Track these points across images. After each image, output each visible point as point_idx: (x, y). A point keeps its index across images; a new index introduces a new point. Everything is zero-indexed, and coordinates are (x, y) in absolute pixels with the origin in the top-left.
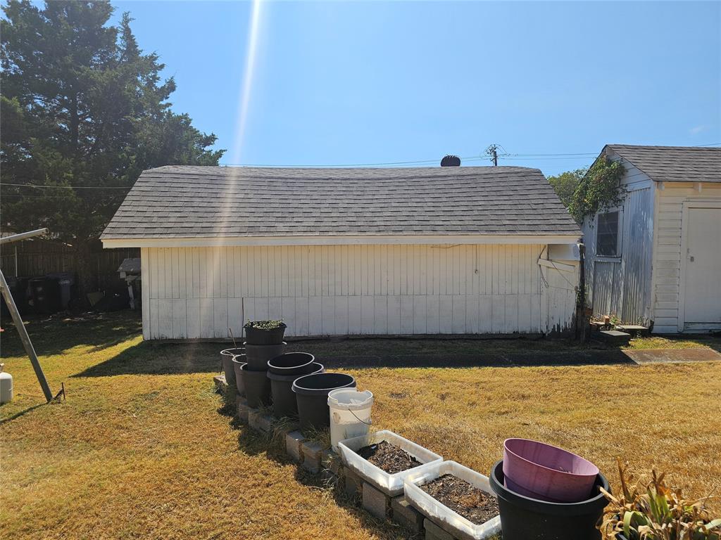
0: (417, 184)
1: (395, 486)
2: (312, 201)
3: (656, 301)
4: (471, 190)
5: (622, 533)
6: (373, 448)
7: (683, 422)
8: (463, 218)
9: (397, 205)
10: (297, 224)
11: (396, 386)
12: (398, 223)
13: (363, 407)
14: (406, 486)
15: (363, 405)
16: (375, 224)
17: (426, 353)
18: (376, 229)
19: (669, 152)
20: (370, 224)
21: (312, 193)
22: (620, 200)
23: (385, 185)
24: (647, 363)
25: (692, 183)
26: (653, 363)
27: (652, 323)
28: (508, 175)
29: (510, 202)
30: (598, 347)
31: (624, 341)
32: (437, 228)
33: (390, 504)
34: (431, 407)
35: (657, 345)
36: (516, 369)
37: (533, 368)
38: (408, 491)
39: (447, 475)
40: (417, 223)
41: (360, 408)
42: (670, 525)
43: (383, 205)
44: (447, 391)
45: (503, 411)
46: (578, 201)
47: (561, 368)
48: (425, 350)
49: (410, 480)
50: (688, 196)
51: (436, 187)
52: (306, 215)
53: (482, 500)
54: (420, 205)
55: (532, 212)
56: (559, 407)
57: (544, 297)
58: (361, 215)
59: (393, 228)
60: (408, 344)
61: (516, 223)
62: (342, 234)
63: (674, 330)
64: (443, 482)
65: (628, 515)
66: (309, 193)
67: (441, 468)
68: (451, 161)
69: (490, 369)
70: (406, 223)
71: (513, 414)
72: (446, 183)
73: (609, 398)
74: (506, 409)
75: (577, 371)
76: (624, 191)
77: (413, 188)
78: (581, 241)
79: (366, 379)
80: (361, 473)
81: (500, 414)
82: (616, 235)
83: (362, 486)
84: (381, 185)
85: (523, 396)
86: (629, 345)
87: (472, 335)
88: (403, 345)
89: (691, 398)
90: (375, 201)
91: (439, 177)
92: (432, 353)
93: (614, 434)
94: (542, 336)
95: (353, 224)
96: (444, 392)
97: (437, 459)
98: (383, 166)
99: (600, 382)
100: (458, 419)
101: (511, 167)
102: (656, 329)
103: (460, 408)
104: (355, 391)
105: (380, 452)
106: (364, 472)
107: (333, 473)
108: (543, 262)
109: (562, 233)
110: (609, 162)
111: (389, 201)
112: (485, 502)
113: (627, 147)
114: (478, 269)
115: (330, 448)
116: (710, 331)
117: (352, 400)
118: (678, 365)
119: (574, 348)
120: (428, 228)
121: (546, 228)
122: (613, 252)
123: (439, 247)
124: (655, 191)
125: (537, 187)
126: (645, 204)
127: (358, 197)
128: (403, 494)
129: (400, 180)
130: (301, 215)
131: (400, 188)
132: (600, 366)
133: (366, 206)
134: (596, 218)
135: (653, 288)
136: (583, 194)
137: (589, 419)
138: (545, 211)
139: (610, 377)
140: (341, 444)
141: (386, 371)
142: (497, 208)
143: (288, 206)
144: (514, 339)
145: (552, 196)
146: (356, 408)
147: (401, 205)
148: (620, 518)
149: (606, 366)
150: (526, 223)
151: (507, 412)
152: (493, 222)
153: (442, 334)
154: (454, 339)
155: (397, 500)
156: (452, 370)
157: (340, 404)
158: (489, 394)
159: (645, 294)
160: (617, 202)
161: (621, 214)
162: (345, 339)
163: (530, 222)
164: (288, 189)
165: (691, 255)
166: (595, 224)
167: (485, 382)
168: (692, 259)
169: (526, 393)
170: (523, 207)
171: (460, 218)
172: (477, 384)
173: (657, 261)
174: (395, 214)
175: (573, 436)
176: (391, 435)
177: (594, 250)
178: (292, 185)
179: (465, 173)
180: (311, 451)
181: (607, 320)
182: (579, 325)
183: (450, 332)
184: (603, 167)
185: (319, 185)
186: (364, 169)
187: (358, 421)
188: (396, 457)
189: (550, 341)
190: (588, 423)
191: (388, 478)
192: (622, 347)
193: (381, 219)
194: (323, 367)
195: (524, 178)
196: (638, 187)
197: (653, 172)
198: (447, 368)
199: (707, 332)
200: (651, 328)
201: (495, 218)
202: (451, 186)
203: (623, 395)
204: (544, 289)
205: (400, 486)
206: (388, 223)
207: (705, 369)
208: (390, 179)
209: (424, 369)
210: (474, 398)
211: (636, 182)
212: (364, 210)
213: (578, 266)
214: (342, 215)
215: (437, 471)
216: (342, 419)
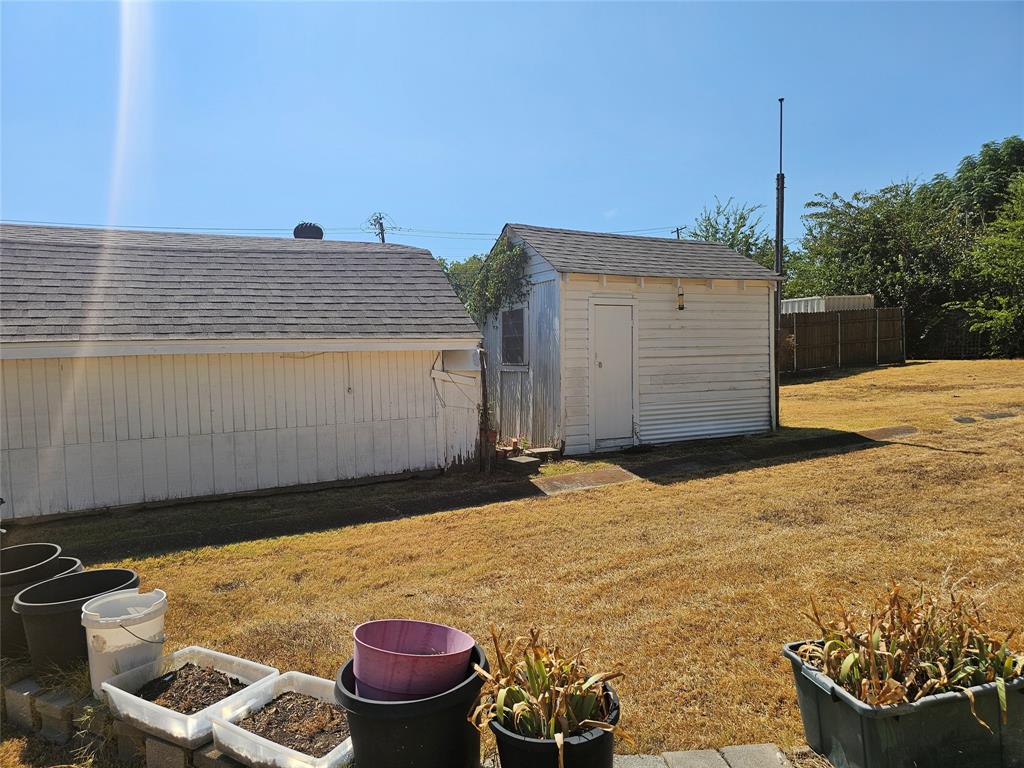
0: (254, 261)
1: (199, 732)
2: (64, 283)
3: (566, 416)
4: (338, 274)
5: (495, 719)
6: (167, 679)
7: (589, 559)
8: (327, 314)
9: (223, 292)
10: (33, 322)
11: (223, 572)
12: (225, 320)
13: (149, 617)
14: (216, 728)
15: (145, 615)
16: (185, 321)
17: (277, 516)
18: (187, 329)
19: (574, 238)
20: (176, 321)
21: (64, 269)
22: (524, 295)
23: (202, 260)
24: (557, 493)
25: (596, 275)
26: (563, 491)
27: (563, 443)
28: (388, 256)
29: (392, 294)
30: (505, 478)
31: (533, 468)
32: (288, 329)
33: (191, 761)
34: (278, 595)
35: (569, 469)
36: (405, 521)
37: (427, 516)
38: (219, 736)
39: (285, 694)
40: (255, 320)
41: (141, 620)
42: (547, 695)
43: (198, 292)
44: (305, 567)
45: (381, 582)
46: (480, 295)
47: (461, 511)
48: (275, 512)
49: (223, 717)
50: (595, 291)
51: (284, 268)
52: (53, 306)
53: (333, 719)
54: (259, 293)
55: (420, 307)
56: (453, 564)
57: (440, 420)
58: (159, 307)
59: (216, 328)
60: (250, 506)
61: (401, 321)
62: (124, 337)
63: (585, 450)
64: (278, 706)
65: (503, 693)
66: (58, 269)
67: (277, 685)
68: (308, 231)
69: (369, 526)
70: (238, 321)
71: (395, 585)
72: (301, 262)
73: (513, 542)
74: (386, 580)
75: (479, 513)
76: (528, 283)
77: (250, 267)
78: (481, 346)
79: (173, 569)
80: (143, 724)
81: (377, 587)
82: (522, 339)
83: (144, 744)
84: (196, 260)
85: (411, 557)
86: (539, 472)
87: (347, 480)
88: (240, 508)
89: (599, 529)
90: (184, 286)
91: (290, 252)
92: (287, 514)
93: (515, 587)
94: (440, 472)
95: (144, 321)
96: (299, 570)
97: (270, 673)
98: (200, 232)
99: (505, 524)
100: (318, 604)
101: (393, 245)
102: (568, 451)
103: (322, 589)
104: (137, 594)
105: (180, 682)
106: (147, 722)
107: (94, 735)
108: (438, 374)
109: (458, 335)
110: (511, 246)
111: (210, 285)
112: (337, 721)
113: (530, 228)
114: (351, 386)
115: (89, 696)
116: (622, 447)
117: (130, 610)
118: (588, 491)
119: (478, 483)
120: (275, 328)
121: (439, 329)
122: (519, 358)
123: (293, 356)
124: (560, 283)
125: (426, 274)
126: (551, 299)
127: (154, 279)
128: (212, 741)
129: (229, 255)
130: (43, 306)
131: (227, 266)
132: (507, 503)
133: (169, 292)
134: (500, 316)
135: (563, 399)
136: (483, 285)
137: (488, 574)
138: (437, 307)
139: (516, 516)
140: (106, 686)
141: (208, 553)
142: (374, 300)
143: (16, 290)
144: (404, 480)
145: (445, 287)
146: (135, 622)
147: (230, 292)
148: (494, 698)
149: (512, 502)
150: (413, 321)
151: (387, 583)
152: (370, 321)
153: (302, 485)
154: (321, 490)
155: (202, 752)
156: (315, 535)
157: (102, 621)
158: (364, 562)
159: (555, 409)
160: (522, 296)
161: (526, 310)
162: (140, 511)
163: (418, 321)
164: (15, 261)
165: (599, 360)
166: (499, 324)
167: (360, 546)
168: (600, 365)
169: (415, 554)
170: (409, 300)
171: (322, 314)
172: (350, 550)
173: (566, 368)
174: (219, 306)
175: (468, 599)
176: (199, 652)
177: (499, 357)
178: (23, 254)
179: (328, 249)
180: (53, 708)
181: (515, 443)
182: (483, 454)
183: (314, 480)
184: (505, 252)
185: (79, 256)
186: (165, 234)
187: (140, 642)
188: (205, 684)
189: (449, 477)
190: (487, 578)
191: (185, 723)
192: (531, 476)
193: (195, 314)
194: (79, 562)
195: (409, 262)
196: (542, 278)
197: (557, 261)
198: (307, 534)
199: (619, 449)
200: (562, 449)
201: (372, 314)
202: (308, 268)
203: (529, 536)
204: (440, 409)
205: (207, 729)
206: (207, 321)
207: (614, 492)
208: (210, 252)
209: (271, 541)
210: (343, 571)
211: (540, 271)
212: (164, 299)
213: (479, 377)
214: (123, 307)
215: (270, 692)
216: (108, 644)
